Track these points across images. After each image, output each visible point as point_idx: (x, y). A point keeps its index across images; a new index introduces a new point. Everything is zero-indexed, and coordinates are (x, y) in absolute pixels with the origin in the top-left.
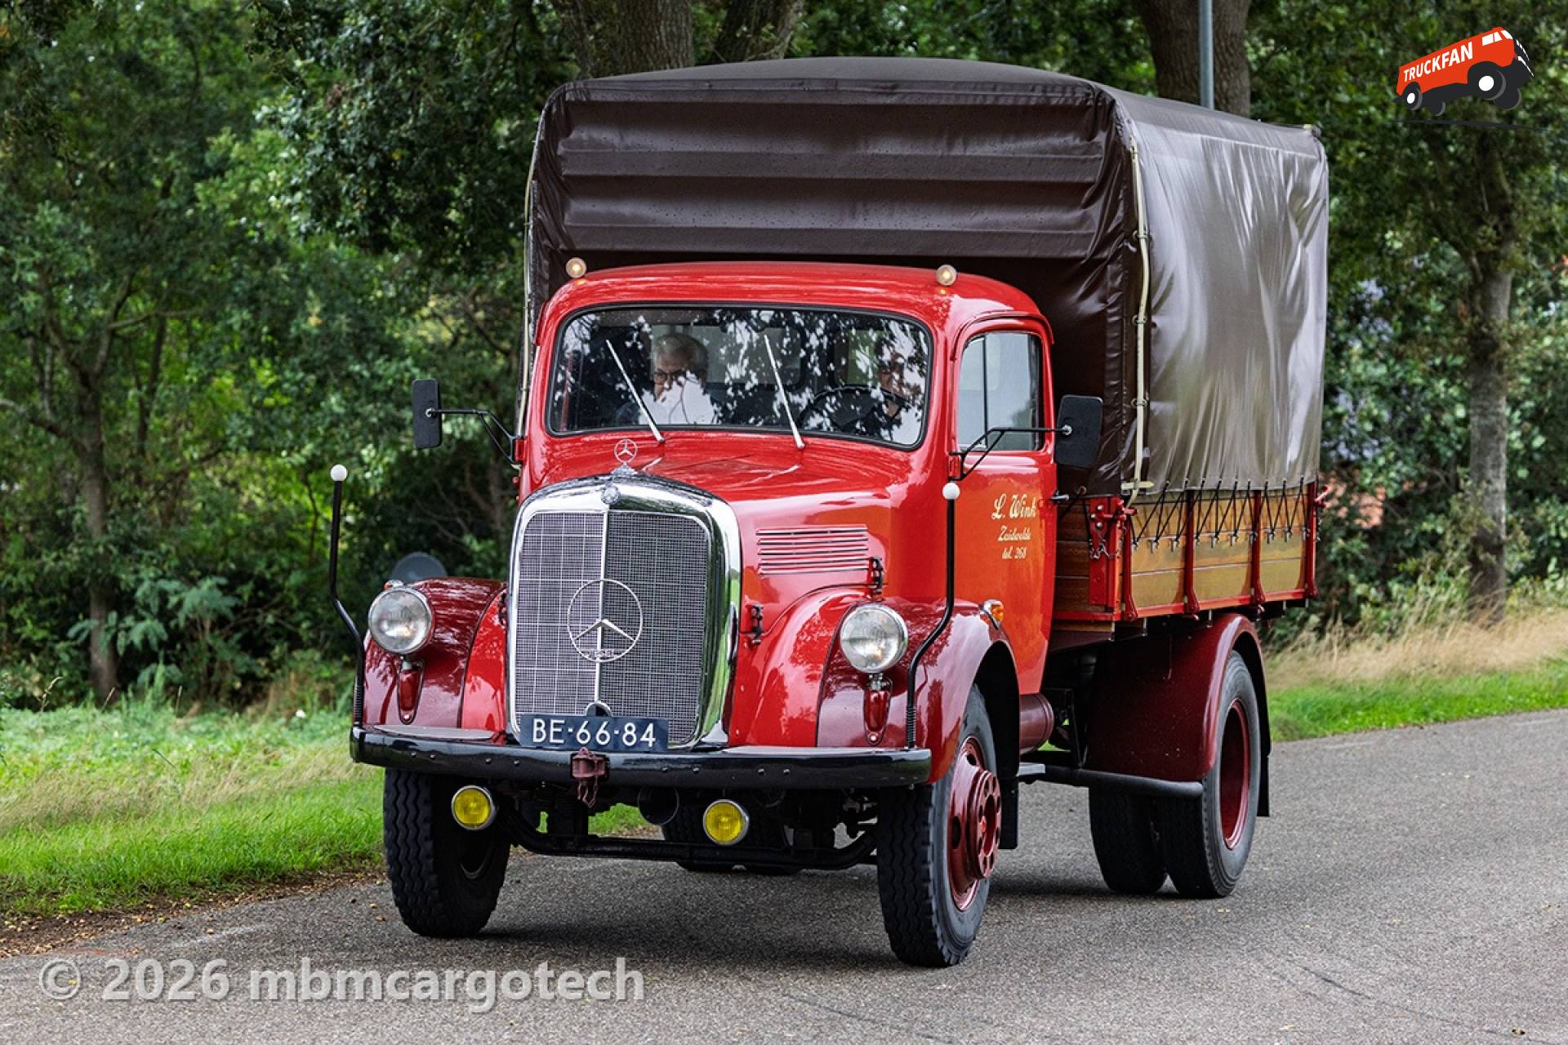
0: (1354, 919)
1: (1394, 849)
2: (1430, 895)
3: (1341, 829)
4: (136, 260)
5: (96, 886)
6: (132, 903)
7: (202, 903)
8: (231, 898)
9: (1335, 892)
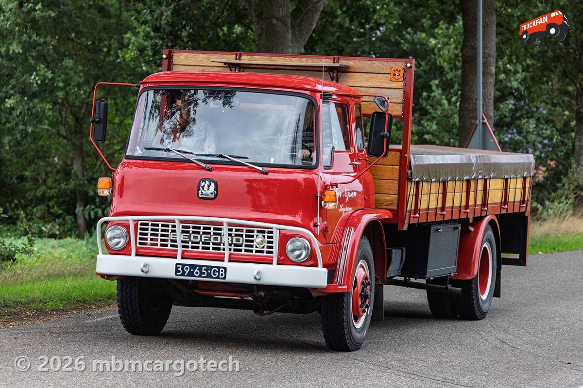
0: (516, 321)
1: (535, 296)
2: (546, 313)
3: (517, 289)
4: (97, 78)
5: (61, 300)
6: (74, 306)
7: (99, 307)
8: (110, 305)
9: (511, 311)
